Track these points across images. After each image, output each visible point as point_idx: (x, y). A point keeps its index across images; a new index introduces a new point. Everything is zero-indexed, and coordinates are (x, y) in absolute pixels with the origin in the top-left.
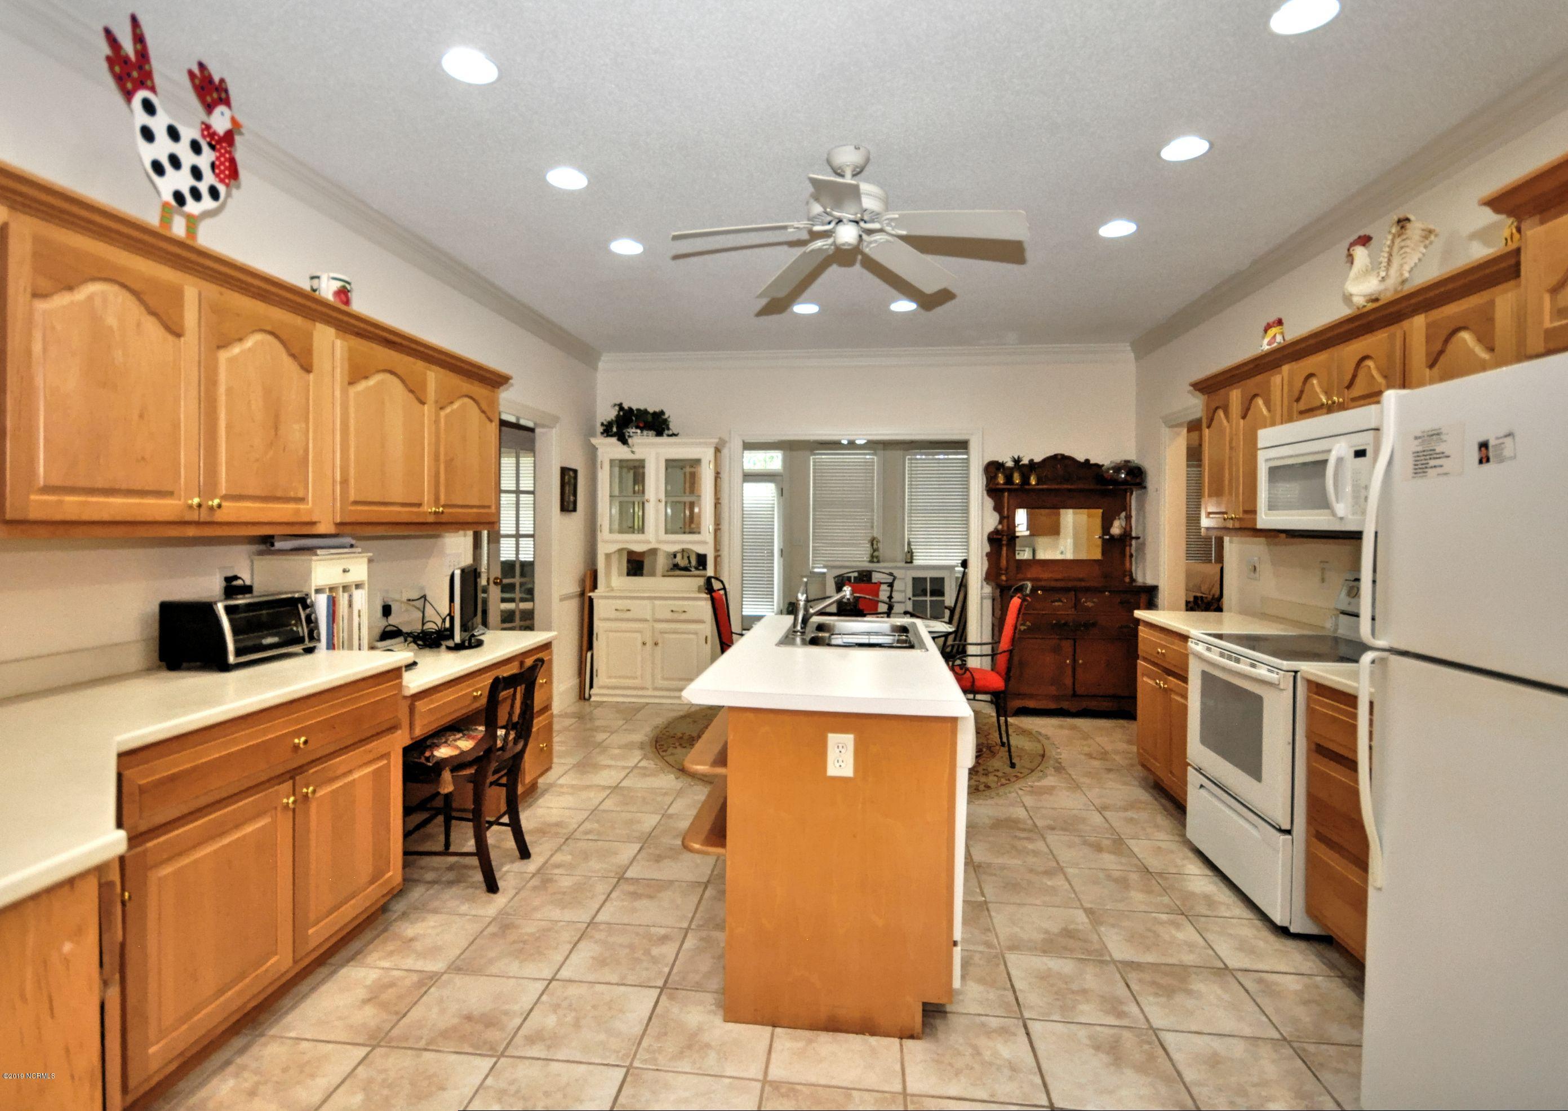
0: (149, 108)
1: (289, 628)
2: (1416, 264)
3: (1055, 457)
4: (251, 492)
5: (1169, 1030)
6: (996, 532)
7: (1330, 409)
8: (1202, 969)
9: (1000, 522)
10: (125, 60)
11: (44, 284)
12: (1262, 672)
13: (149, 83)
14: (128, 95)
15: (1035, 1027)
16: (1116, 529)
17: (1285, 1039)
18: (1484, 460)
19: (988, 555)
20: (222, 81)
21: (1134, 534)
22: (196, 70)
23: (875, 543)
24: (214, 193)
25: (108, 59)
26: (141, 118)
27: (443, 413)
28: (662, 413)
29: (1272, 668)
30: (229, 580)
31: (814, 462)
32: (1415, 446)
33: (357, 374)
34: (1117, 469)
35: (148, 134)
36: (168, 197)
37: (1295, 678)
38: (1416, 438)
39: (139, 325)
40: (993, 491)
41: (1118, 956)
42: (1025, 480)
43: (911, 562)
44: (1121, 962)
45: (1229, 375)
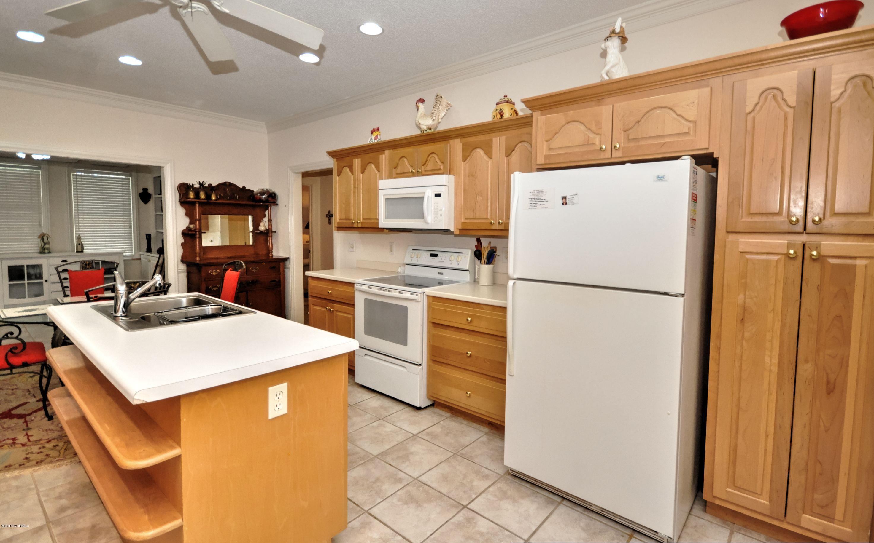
2: (443, 117)
3: (225, 184)
5: (421, 476)
6: (188, 229)
7: (413, 174)
8: (407, 441)
9: (191, 223)
12: (407, 295)
15: (374, 511)
16: (262, 228)
17: (454, 454)
18: (564, 204)
19: (182, 244)
21: (273, 230)
23: (45, 238)
29: (412, 293)
32: (530, 196)
34: (262, 193)
37: (423, 295)
38: (531, 193)
40: (184, 202)
41: (375, 453)
42: (208, 197)
43: (82, 251)
44: (379, 455)
45: (353, 151)
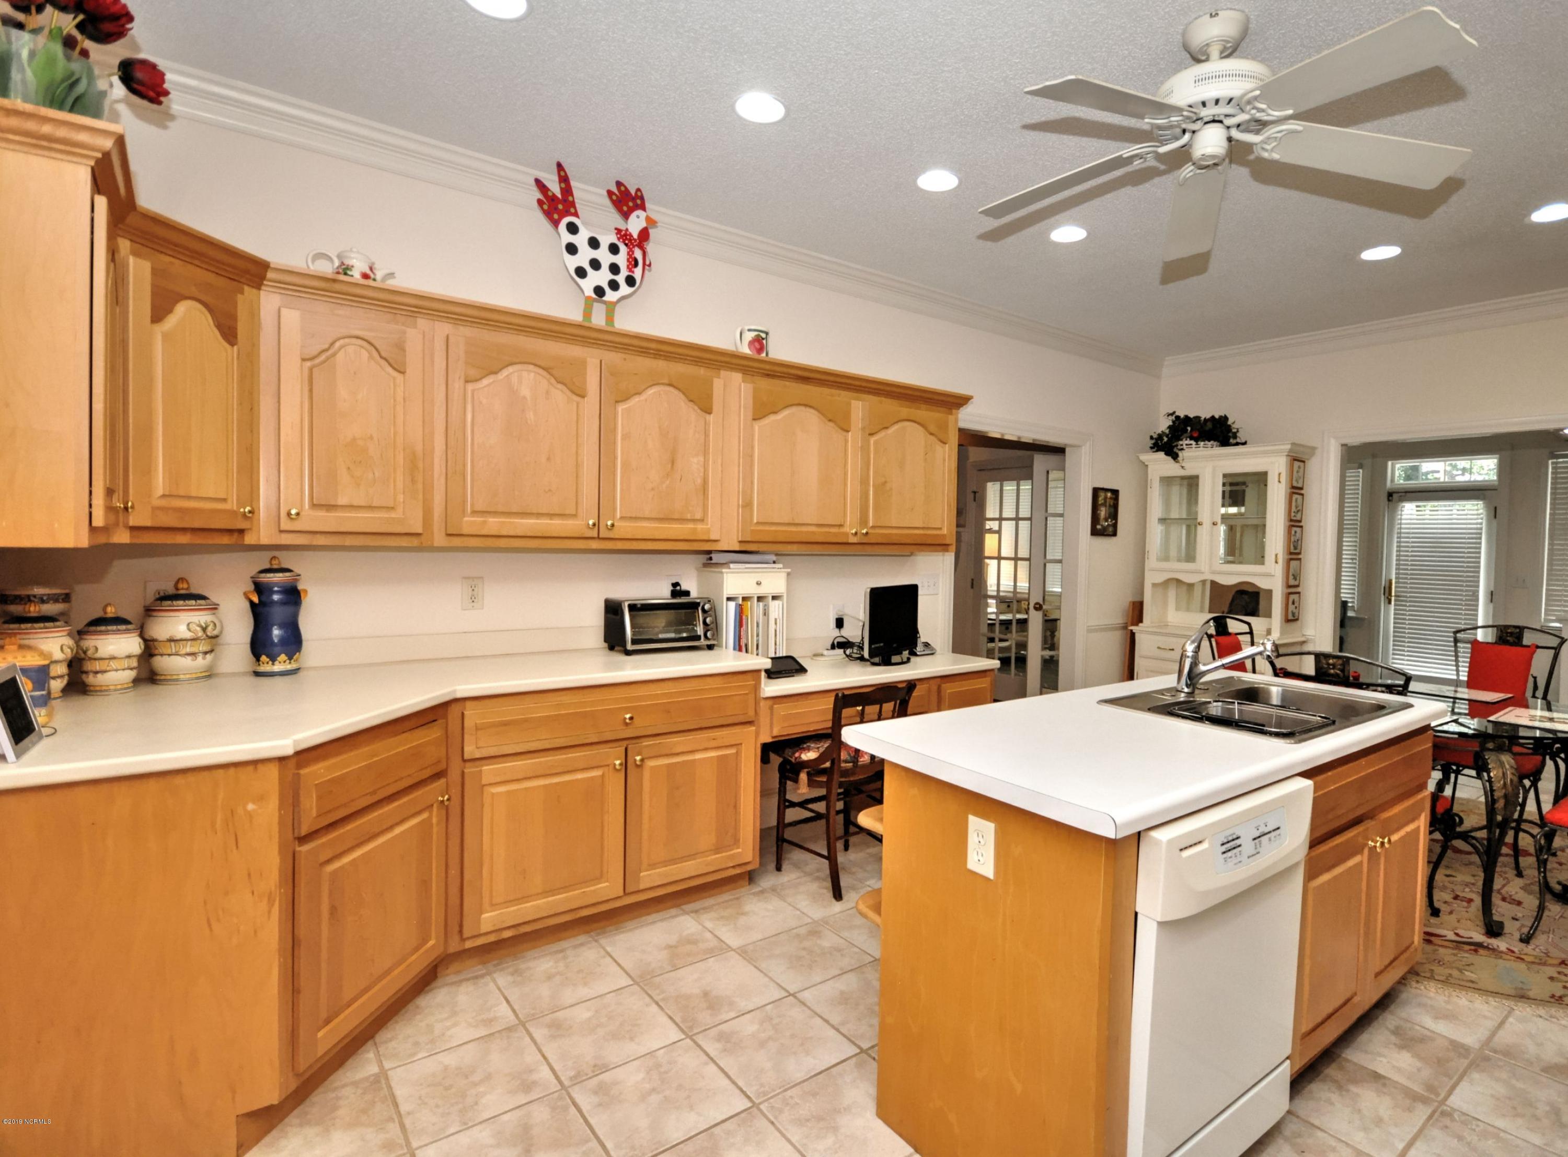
0: (573, 229)
1: (691, 627)
4: (647, 514)
10: (552, 199)
11: (473, 372)
13: (572, 210)
14: (556, 224)
20: (638, 190)
22: (615, 189)
24: (630, 281)
25: (540, 202)
26: (567, 238)
27: (873, 440)
28: (1225, 418)
30: (675, 585)
31: (1553, 468)
33: (761, 411)
35: (572, 249)
36: (590, 292)
39: (547, 392)
